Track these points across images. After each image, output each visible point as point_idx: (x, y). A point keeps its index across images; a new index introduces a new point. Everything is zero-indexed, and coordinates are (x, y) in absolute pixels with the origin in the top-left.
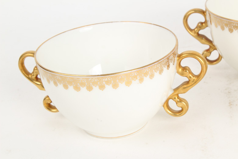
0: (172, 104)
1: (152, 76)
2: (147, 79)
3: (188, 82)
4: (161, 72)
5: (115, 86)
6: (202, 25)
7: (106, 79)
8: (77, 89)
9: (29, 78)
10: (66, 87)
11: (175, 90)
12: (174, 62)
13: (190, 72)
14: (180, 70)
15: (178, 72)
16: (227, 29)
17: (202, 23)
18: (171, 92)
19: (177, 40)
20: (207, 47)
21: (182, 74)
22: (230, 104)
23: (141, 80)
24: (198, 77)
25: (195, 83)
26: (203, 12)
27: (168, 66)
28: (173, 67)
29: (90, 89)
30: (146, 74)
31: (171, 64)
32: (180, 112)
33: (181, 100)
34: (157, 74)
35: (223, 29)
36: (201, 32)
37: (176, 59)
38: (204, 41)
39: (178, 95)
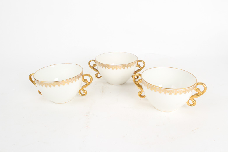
0: (82, 92)
1: (72, 82)
2: (70, 83)
3: (86, 84)
4: (76, 81)
5: (59, 86)
6: (95, 65)
7: (56, 83)
8: (46, 86)
9: (33, 83)
10: (42, 86)
11: (82, 87)
12: (81, 77)
13: (87, 81)
14: (83, 80)
15: (83, 81)
16: (101, 67)
17: (95, 64)
18: (81, 88)
19: (83, 70)
20: (97, 72)
21: (84, 82)
22: (102, 92)
23: (68, 84)
24: (89, 82)
25: (89, 84)
26: (95, 61)
27: (79, 79)
28: (81, 79)
29: (50, 86)
30: (70, 82)
31: (80, 78)
32: (84, 94)
33: (84, 91)
34: (74, 82)
35: (100, 66)
36: (94, 67)
37: (82, 76)
38: (95, 70)
39: (83, 89)
